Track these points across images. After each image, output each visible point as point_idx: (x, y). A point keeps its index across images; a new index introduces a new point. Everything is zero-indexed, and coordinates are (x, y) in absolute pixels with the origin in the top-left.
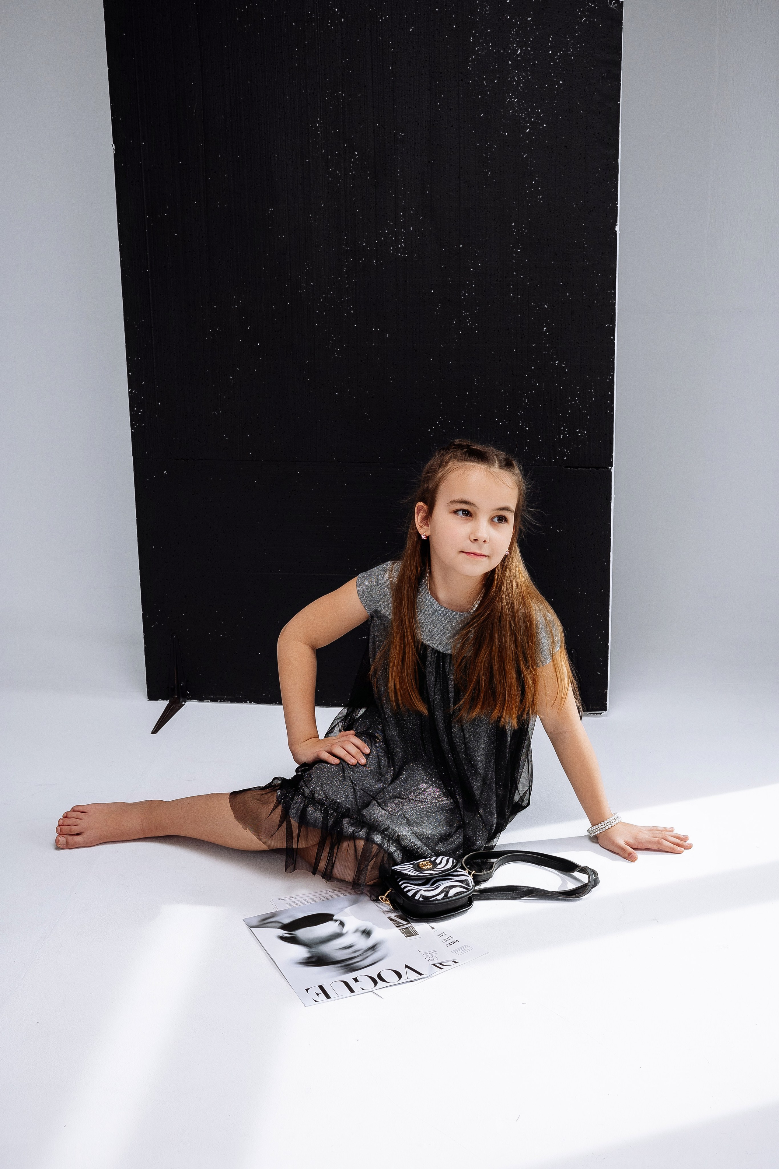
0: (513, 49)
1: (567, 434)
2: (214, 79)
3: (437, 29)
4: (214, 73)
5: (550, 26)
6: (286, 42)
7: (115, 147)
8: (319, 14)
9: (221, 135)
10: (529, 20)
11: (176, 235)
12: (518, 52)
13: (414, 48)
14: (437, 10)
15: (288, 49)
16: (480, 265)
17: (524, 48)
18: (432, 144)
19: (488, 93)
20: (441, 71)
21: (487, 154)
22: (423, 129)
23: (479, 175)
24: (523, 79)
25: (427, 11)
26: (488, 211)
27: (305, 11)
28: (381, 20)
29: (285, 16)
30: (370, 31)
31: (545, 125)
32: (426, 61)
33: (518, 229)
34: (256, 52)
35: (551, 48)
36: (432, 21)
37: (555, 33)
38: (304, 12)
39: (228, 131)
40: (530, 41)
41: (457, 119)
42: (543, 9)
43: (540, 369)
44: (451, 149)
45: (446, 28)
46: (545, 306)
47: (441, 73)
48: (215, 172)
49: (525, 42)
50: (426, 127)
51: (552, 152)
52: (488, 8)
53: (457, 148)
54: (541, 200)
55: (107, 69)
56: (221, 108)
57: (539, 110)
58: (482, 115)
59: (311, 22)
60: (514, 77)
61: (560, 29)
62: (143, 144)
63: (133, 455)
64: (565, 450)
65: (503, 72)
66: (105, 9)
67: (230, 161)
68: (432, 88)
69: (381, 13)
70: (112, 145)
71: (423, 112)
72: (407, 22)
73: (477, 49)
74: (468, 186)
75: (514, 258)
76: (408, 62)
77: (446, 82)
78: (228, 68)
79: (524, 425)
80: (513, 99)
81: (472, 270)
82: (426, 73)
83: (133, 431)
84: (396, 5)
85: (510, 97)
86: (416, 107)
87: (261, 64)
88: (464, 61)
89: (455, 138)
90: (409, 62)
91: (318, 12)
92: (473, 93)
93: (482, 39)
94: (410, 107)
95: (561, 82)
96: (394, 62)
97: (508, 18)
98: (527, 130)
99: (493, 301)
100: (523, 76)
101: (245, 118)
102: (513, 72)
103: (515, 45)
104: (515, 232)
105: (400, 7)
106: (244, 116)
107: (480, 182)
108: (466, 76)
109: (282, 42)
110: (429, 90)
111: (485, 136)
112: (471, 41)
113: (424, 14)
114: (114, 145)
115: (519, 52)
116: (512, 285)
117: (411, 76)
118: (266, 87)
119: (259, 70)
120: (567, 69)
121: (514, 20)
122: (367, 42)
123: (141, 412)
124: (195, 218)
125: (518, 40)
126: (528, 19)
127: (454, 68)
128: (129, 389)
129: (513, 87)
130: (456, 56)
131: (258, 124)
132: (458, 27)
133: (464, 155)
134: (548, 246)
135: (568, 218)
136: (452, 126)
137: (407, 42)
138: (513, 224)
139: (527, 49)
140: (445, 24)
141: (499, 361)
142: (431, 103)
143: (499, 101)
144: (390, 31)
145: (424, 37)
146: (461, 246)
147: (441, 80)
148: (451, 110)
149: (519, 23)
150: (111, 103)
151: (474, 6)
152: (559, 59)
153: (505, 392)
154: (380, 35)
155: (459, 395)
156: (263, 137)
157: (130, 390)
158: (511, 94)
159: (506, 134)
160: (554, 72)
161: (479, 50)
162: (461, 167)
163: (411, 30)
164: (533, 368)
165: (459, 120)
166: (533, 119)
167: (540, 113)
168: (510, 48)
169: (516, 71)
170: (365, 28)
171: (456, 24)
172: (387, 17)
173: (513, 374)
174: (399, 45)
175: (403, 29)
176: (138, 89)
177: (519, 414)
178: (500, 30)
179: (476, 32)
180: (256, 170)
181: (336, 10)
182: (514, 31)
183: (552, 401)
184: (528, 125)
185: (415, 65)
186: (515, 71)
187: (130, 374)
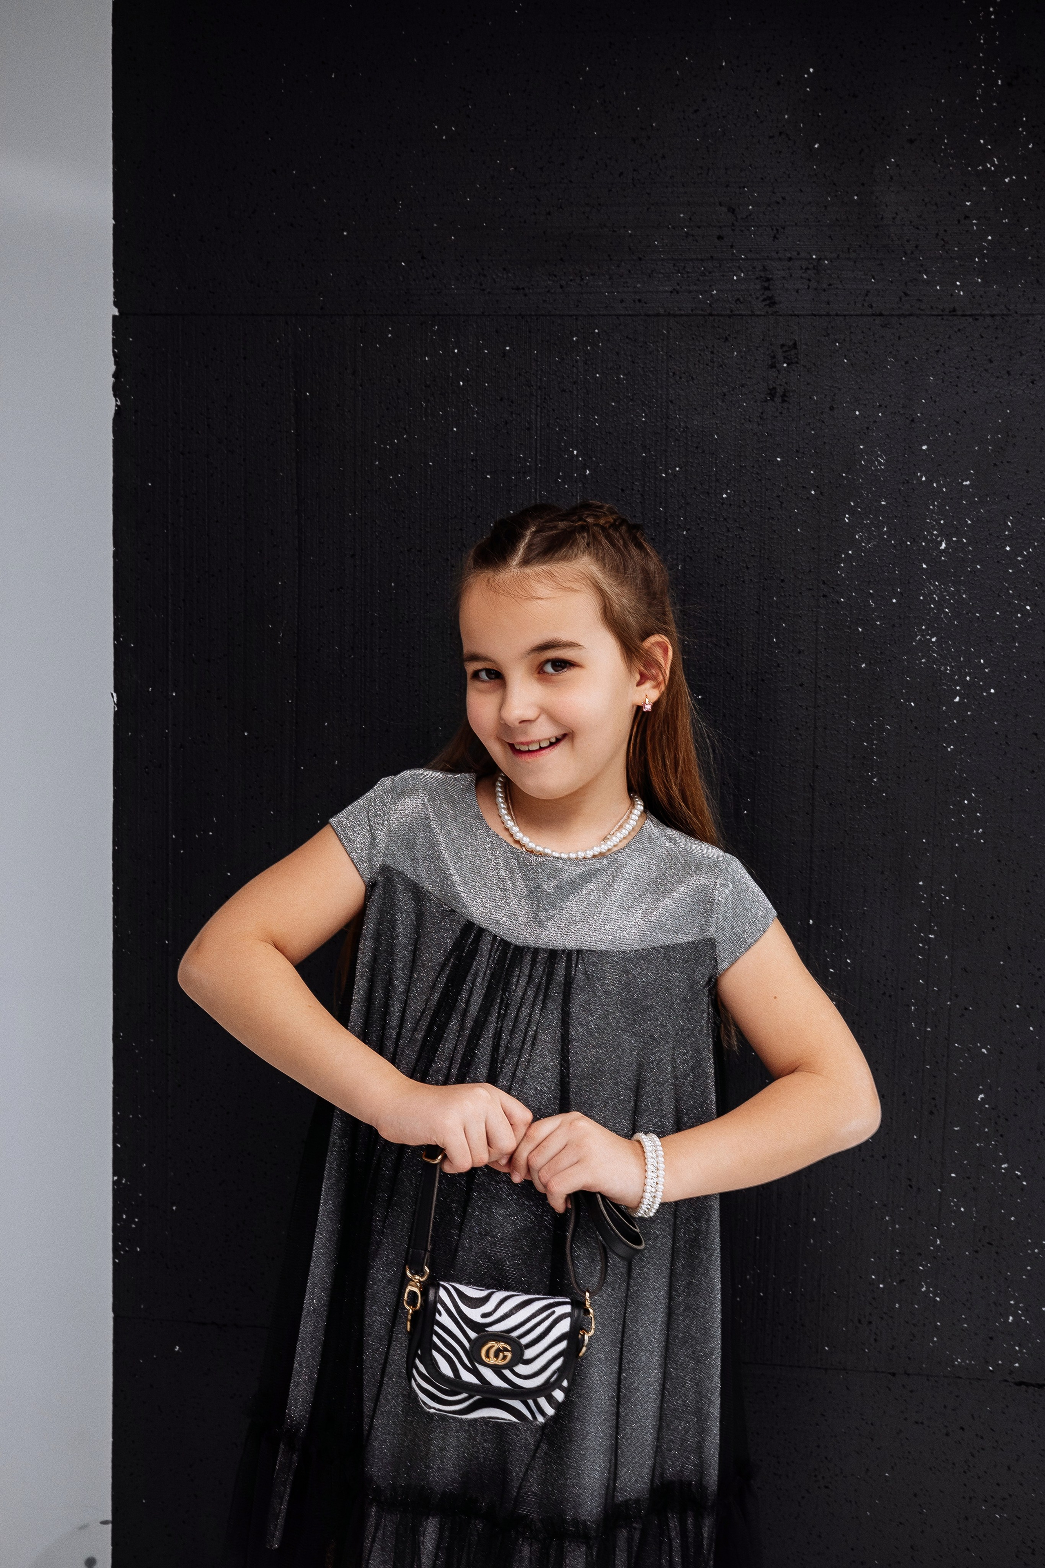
0: (932, 540)
1: (1021, 1315)
2: (324, 575)
3: (778, 497)
4: (324, 564)
5: (1008, 498)
6: (471, 511)
7: (117, 700)
8: (541, 460)
9: (331, 683)
10: (966, 485)
11: (229, 874)
12: (941, 545)
13: (728, 530)
14: (779, 459)
15: (475, 524)
16: (849, 961)
17: (954, 539)
18: (760, 719)
19: (878, 623)
20: (782, 578)
21: (870, 742)
22: (742, 687)
23: (854, 782)
24: (949, 600)
25: (758, 461)
26: (868, 855)
27: (513, 453)
28: (664, 475)
29: (473, 460)
30: (642, 495)
31: (992, 691)
32: (753, 556)
33: (932, 895)
34: (410, 528)
35: (1009, 540)
36: (769, 479)
37: (1018, 512)
38: (511, 455)
39: (346, 676)
40: (968, 526)
41: (812, 672)
42: (995, 464)
43: (968, 1178)
44: (797, 729)
45: (795, 494)
46: (984, 1051)
47: (783, 581)
48: (315, 755)
49: (957, 528)
50: (747, 685)
51: (1007, 743)
52: (882, 458)
53: (809, 727)
54: (980, 836)
55: (111, 549)
56: (333, 632)
57: (982, 661)
58: (863, 665)
59: (524, 473)
60: (931, 593)
61: (1030, 504)
62: (174, 694)
63: (114, 1310)
64: (1017, 1348)
65: (909, 583)
66: (114, 436)
67: (347, 736)
68: (763, 609)
69: (666, 461)
70: (112, 694)
71: (742, 656)
72: (717, 480)
73: (857, 537)
74: (831, 804)
75: (921, 951)
76: (716, 558)
77: (792, 598)
78: (353, 556)
79: (931, 1292)
80: (928, 637)
81: (831, 970)
82: (751, 580)
83: (117, 1261)
84: (697, 448)
85: (923, 634)
86: (728, 645)
87: (420, 551)
88: (831, 560)
89: (807, 709)
90: (718, 557)
91: (538, 455)
92: (847, 621)
93: (869, 518)
94: (716, 645)
95: (1028, 608)
96: (688, 556)
97: (924, 479)
98: (955, 698)
99: (875, 1035)
100: (950, 593)
101: (381, 652)
102: (930, 583)
103: (935, 532)
104: (924, 898)
105: (703, 452)
106: (380, 649)
107: (855, 797)
108: (833, 588)
109: (463, 510)
110: (757, 612)
111: (869, 707)
112: (847, 521)
113: (753, 467)
114: (115, 695)
115: (944, 546)
116: (913, 1004)
117: (722, 585)
118: (427, 595)
119: (414, 561)
120: (1041, 583)
121: (935, 485)
122: (635, 516)
123: (135, 1223)
124: (269, 844)
125: (942, 522)
126: (964, 483)
127: (810, 571)
128: (114, 1175)
129: (928, 614)
130: (813, 548)
131: (408, 665)
132: (821, 493)
133: (824, 742)
134: (993, 929)
135: (1036, 876)
136: (801, 685)
137: (716, 519)
138: (921, 883)
139: (959, 541)
140: (794, 488)
141: (884, 1157)
142: (759, 638)
143: (899, 640)
144: (682, 495)
145: (750, 511)
146: (811, 922)
147: (783, 594)
148: (799, 652)
149: (944, 490)
150: (115, 613)
151: (855, 454)
152: (1027, 562)
153: (893, 1221)
154: (661, 503)
155: (795, 1224)
156: (416, 691)
157: (116, 1178)
158: (924, 627)
159: (912, 704)
160: (1015, 587)
161: (862, 539)
162: (817, 767)
163: (724, 496)
164: (953, 1175)
165: (816, 672)
166: (968, 678)
167: (984, 666)
168: (925, 538)
169: (937, 583)
170: (633, 489)
171: (818, 487)
172: (677, 469)
173: (911, 1186)
174: (698, 524)
175: (708, 493)
176: (170, 589)
177: (921, 1268)
178: (906, 501)
179: (856, 505)
180: (398, 755)
181: (575, 452)
182: (934, 506)
183: (991, 1244)
184: (958, 688)
185: (730, 563)
186: (934, 582)
187: (119, 1145)
